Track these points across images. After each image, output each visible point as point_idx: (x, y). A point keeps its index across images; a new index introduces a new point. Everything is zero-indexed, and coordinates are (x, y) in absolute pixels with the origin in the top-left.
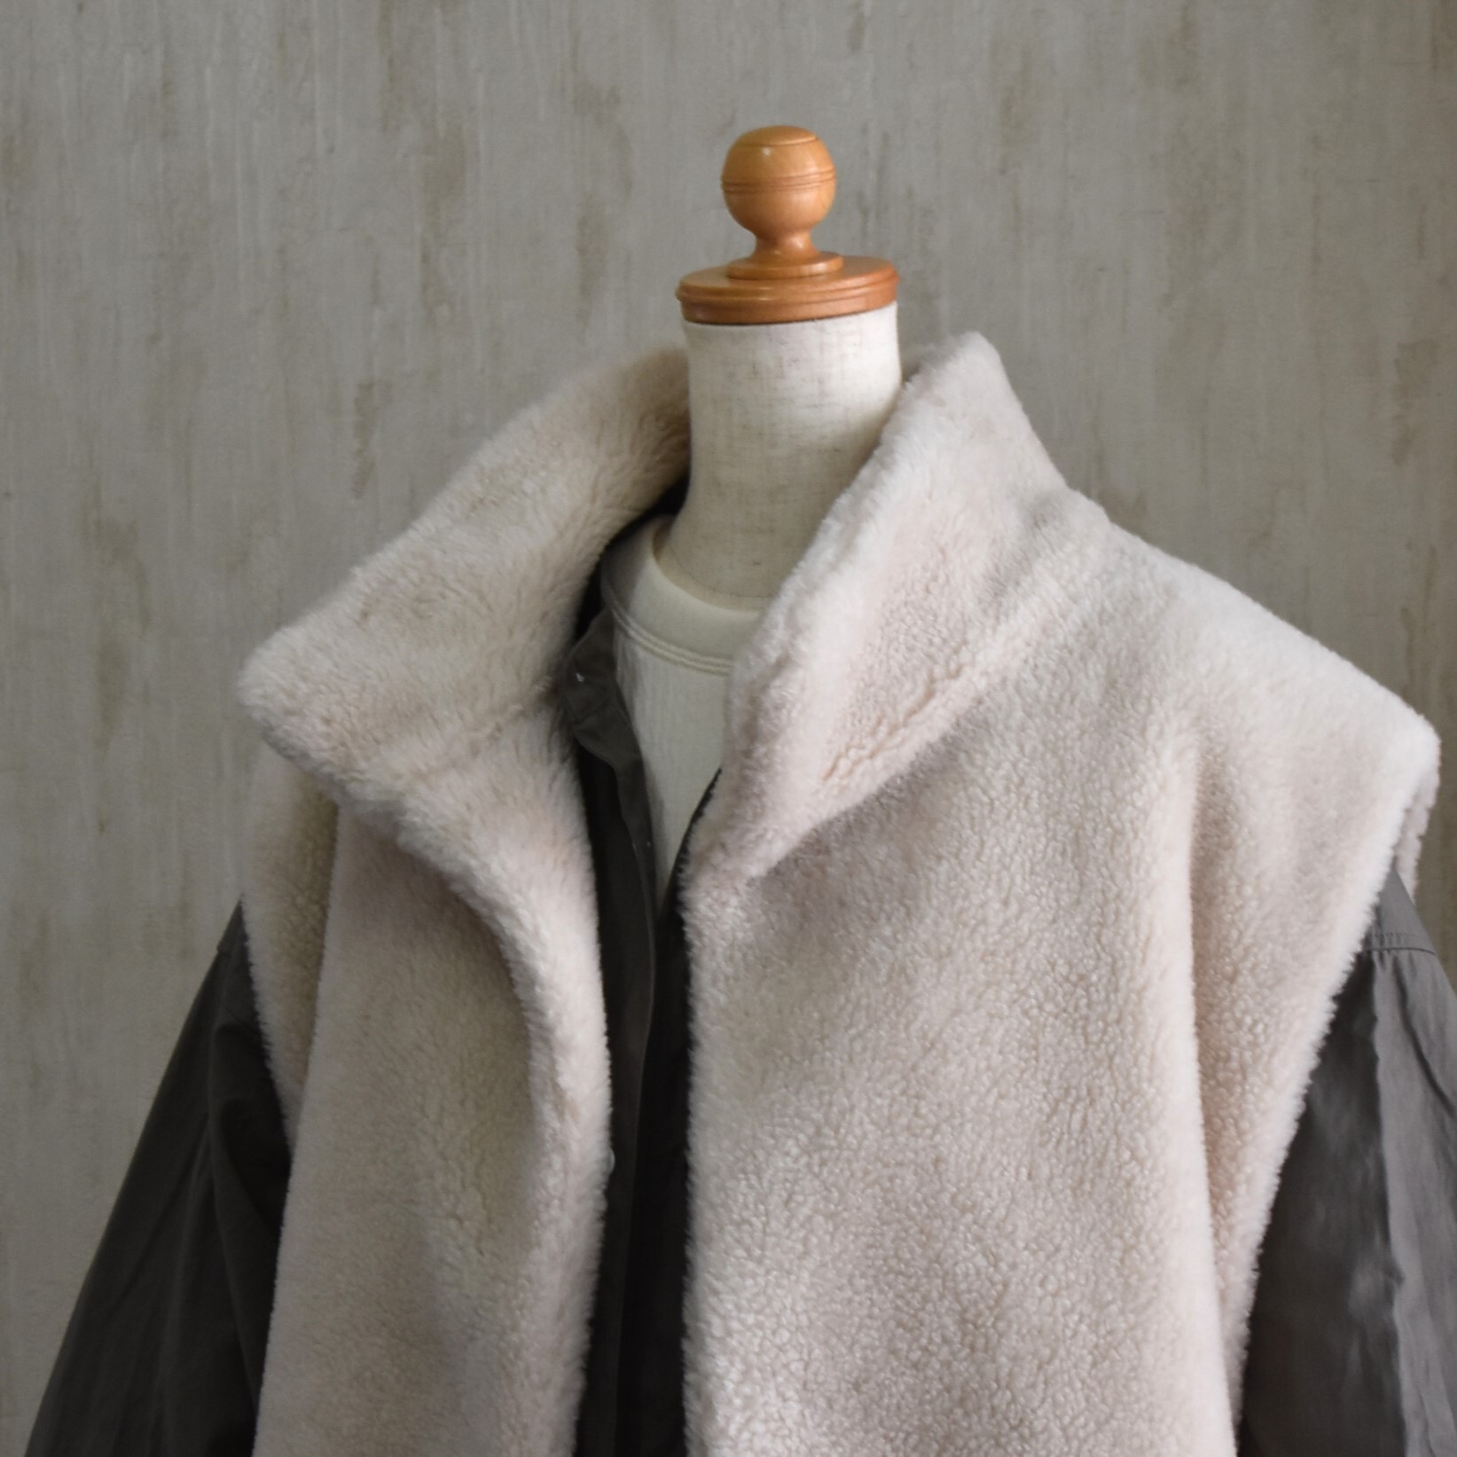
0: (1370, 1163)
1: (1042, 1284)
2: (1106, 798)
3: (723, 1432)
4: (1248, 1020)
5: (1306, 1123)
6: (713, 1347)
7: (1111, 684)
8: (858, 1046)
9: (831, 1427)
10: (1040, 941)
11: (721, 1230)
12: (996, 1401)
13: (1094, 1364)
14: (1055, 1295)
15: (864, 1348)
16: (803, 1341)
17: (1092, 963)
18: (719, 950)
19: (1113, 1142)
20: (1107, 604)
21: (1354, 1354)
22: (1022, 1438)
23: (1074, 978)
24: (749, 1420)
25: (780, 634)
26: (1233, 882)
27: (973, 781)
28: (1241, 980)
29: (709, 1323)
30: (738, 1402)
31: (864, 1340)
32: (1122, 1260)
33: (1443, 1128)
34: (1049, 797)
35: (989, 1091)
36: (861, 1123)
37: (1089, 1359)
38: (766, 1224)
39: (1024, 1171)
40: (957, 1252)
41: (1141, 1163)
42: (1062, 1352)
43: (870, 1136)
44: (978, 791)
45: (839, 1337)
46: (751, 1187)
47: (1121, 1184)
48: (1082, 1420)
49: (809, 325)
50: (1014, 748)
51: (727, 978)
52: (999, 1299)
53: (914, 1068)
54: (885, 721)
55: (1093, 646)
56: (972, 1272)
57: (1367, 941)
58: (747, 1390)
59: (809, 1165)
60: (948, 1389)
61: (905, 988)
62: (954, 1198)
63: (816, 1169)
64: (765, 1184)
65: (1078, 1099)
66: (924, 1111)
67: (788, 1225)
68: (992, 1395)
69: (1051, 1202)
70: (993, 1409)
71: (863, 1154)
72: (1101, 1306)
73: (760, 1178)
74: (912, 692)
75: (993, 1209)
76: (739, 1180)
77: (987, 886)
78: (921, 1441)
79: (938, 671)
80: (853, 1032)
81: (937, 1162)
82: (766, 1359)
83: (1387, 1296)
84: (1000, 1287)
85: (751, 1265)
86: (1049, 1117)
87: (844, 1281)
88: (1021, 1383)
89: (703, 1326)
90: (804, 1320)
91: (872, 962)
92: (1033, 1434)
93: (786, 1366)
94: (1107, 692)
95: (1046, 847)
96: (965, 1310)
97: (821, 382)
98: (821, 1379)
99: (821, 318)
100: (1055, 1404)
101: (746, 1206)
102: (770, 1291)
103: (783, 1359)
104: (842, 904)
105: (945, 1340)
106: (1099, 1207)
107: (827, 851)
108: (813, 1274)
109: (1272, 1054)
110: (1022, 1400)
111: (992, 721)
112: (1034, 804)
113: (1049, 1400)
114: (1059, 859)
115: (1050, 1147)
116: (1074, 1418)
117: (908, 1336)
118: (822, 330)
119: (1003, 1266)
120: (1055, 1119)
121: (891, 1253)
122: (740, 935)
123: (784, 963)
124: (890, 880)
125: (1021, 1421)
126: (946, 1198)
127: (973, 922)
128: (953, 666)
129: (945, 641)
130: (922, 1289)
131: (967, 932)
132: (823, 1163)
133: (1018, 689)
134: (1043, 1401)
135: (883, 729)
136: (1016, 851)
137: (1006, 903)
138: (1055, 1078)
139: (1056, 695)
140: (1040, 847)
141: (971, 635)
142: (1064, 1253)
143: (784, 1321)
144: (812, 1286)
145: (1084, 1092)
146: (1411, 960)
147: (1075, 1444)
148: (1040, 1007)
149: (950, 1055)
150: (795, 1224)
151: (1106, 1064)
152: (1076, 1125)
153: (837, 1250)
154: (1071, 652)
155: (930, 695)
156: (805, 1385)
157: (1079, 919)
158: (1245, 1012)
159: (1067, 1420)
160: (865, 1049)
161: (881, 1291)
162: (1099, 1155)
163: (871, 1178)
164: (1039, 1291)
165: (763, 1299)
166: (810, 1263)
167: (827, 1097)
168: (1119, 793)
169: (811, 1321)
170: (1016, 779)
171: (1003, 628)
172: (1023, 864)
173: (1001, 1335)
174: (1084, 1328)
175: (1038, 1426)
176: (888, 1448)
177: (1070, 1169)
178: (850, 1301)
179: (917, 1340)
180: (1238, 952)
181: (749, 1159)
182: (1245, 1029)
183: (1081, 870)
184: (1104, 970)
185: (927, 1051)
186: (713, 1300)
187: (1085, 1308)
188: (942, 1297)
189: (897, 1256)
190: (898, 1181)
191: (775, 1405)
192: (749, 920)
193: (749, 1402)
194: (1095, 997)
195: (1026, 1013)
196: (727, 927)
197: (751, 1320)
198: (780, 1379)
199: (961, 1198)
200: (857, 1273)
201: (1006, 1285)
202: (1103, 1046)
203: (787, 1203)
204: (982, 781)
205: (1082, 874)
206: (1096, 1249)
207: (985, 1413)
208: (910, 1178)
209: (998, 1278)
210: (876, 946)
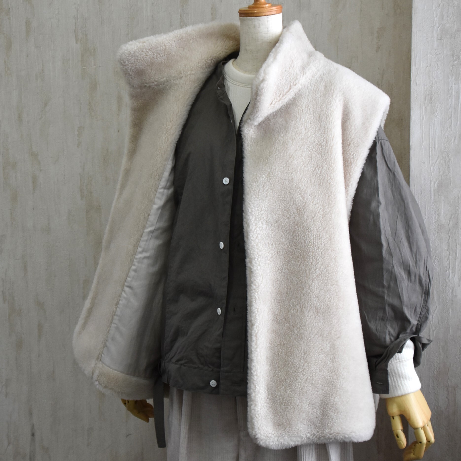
0: (375, 181)
1: (313, 202)
2: (325, 109)
3: (251, 230)
4: (352, 153)
5: (363, 174)
6: (249, 214)
7: (326, 87)
8: (277, 157)
9: (272, 229)
10: (312, 137)
11: (250, 192)
12: (304, 224)
13: (323, 218)
14: (315, 204)
15: (278, 215)
16: (266, 213)
17: (322, 141)
18: (249, 140)
19: (326, 176)
20: (325, 72)
21: (371, 218)
22: (309, 231)
23: (319, 144)
24: (256, 228)
25: (262, 74)
26: (350, 126)
27: (299, 106)
28: (351, 145)
29: (248, 210)
30: (254, 224)
31: (278, 213)
32: (328, 198)
33: (389, 175)
34: (314, 109)
35: (302, 166)
36: (277, 172)
37: (322, 217)
38: (259, 191)
39: (309, 181)
40: (296, 196)
41: (332, 180)
42: (316, 215)
43: (279, 174)
44: (300, 108)
45: (273, 212)
46: (256, 184)
47: (328, 184)
48: (320, 228)
49: (265, 17)
50: (307, 100)
51: (250, 145)
52: (304, 205)
53: (288, 161)
54: (282, 94)
55: (322, 80)
56: (299, 200)
57: (375, 138)
58: (256, 222)
59: (267, 180)
60: (294, 222)
61: (286, 146)
62: (295, 186)
63: (269, 180)
64: (259, 183)
65: (320, 167)
66: (290, 169)
67: (263, 191)
68: (303, 223)
69: (314, 187)
70: (303, 226)
71: (278, 178)
72: (324, 207)
73: (258, 183)
74: (287, 88)
75: (303, 188)
76: (254, 183)
77: (302, 126)
78: (289, 232)
79: (292, 84)
80: (276, 154)
81: (292, 179)
82: (259, 217)
83: (378, 207)
84: (304, 203)
85: (256, 199)
86: (314, 171)
87: (274, 202)
88: (309, 221)
89: (247, 210)
90: (266, 209)
91: (279, 141)
92: (311, 231)
93: (263, 218)
94: (325, 89)
95: (313, 119)
96: (298, 207)
97: (267, 28)
98: (270, 220)
99: (268, 15)
100: (315, 225)
101: (255, 187)
102: (260, 204)
103: (263, 216)
104: (273, 130)
105: (294, 213)
106: (324, 188)
107: (270, 120)
108: (268, 200)
109: (357, 160)
110: (309, 224)
111: (302, 94)
112: (311, 110)
113: (314, 224)
114: (316, 121)
115: (314, 176)
116: (319, 228)
117: (287, 212)
118: (268, 18)
119: (305, 199)
120: (315, 171)
121: (283, 196)
122: (253, 136)
123: (261, 142)
124: (282, 125)
125: (309, 228)
126: (294, 186)
127: (299, 133)
128: (295, 83)
129: (293, 78)
130: (289, 203)
131: (298, 135)
132: (270, 179)
133: (307, 88)
134: (313, 224)
135: (281, 96)
136: (307, 119)
137: (305, 129)
138: (315, 163)
139: (315, 89)
140: (312, 118)
141: (298, 77)
142: (317, 197)
143: (263, 209)
144: (268, 203)
145: (321, 166)
146: (384, 142)
147: (319, 232)
148: (312, 150)
149: (295, 159)
150: (265, 191)
151: (325, 161)
152: (319, 172)
153: (273, 196)
154: (318, 81)
155: (290, 89)
156: (267, 221)
157: (320, 132)
158: (351, 152)
159: (317, 228)
160: (278, 158)
161: (281, 204)
162: (324, 178)
163: (279, 182)
164: (312, 204)
165: (259, 205)
166: (268, 198)
167: (271, 167)
168: (328, 108)
169: (268, 210)
170: (307, 105)
171: (304, 76)
172: (309, 122)
173: (305, 212)
174: (321, 211)
175: (312, 229)
176: (283, 233)
177: (318, 181)
178: (275, 206)
179: (288, 213)
180: (350, 140)
181: (256, 179)
182: (352, 155)
183: (320, 123)
184: (325, 142)
185: (290, 158)
186: (249, 205)
187: (321, 207)
188: (293, 205)
189: (284, 197)
190: (285, 183)
191: (261, 225)
192: (254, 134)
193: (256, 224)
194: (323, 148)
195: (309, 151)
196: (250, 135)
197: (256, 209)
198: (262, 220)
199: (297, 186)
200: (277, 200)
201: (306, 203)
202: (325, 157)
203: (263, 187)
204: (300, 106)
205: (320, 124)
206: (323, 196)
207: (302, 227)
208: (287, 182)
209: (304, 201)
210: (280, 138)
